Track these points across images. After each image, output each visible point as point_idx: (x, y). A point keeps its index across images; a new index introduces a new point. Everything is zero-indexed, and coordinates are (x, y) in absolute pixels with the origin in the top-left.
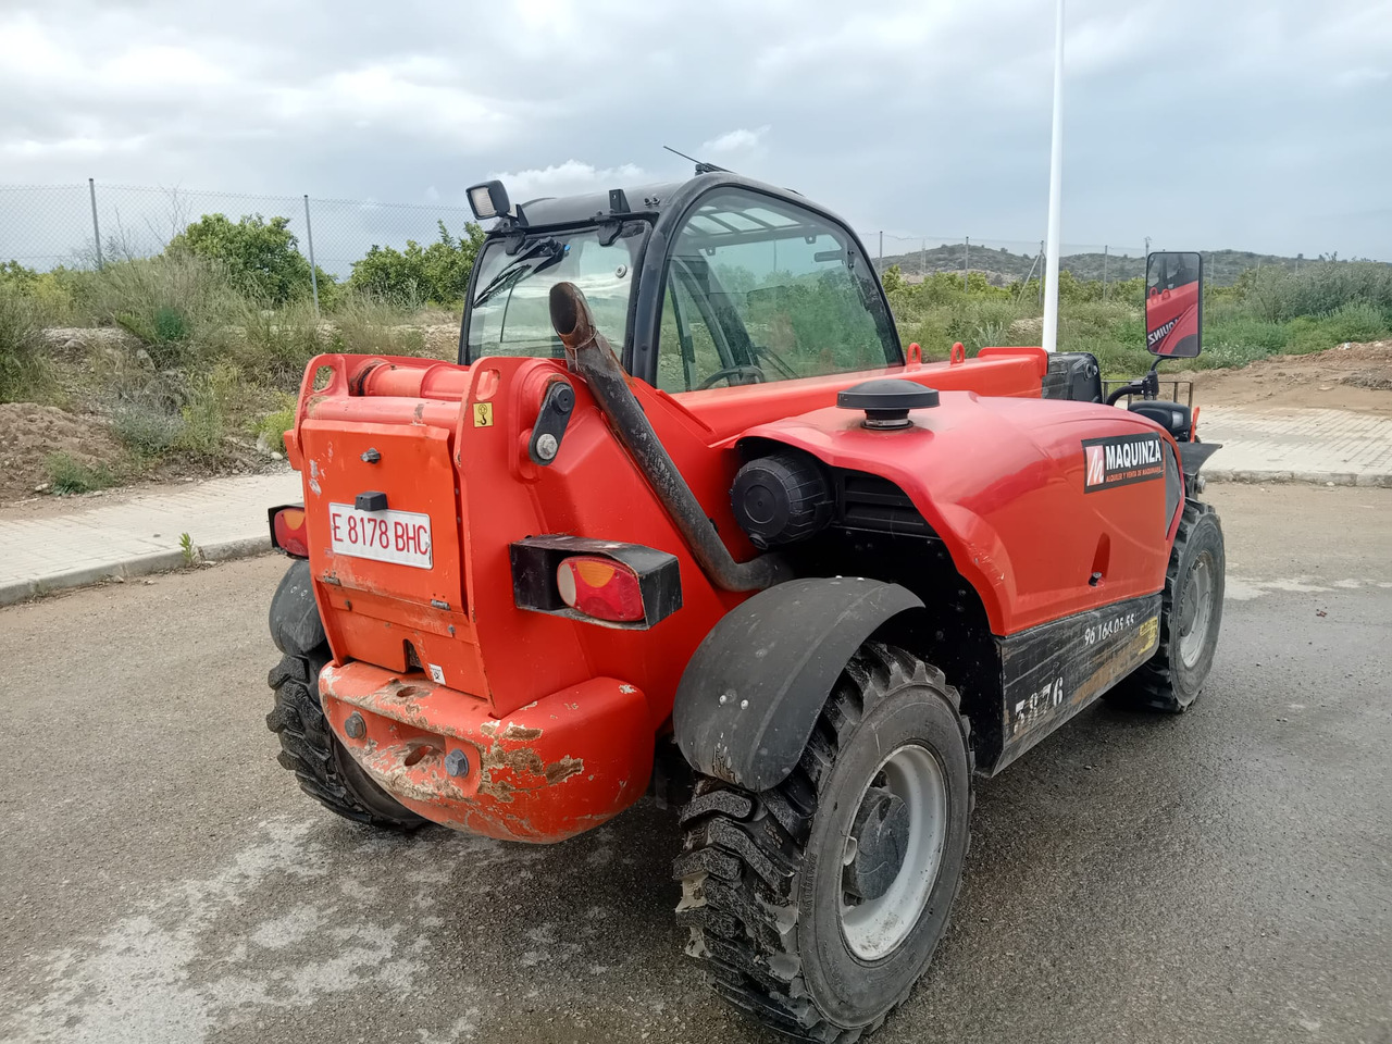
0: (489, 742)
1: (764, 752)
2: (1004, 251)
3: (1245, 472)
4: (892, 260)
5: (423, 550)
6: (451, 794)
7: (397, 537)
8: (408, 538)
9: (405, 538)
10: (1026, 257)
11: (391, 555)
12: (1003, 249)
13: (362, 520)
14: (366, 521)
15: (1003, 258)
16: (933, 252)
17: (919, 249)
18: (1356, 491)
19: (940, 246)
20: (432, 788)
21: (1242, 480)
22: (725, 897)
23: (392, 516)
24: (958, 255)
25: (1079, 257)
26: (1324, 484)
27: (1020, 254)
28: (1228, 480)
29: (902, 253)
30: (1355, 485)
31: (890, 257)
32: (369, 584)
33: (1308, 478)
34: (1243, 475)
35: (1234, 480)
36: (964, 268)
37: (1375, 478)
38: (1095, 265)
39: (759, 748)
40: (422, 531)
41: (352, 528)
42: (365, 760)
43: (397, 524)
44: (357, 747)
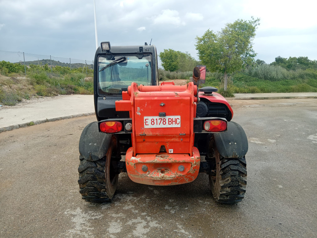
0: (193, 161)
1: (243, 150)
2: (59, 61)
4: (30, 62)
5: (178, 123)
6: (179, 175)
7: (169, 122)
8: (173, 121)
9: (172, 121)
10: (64, 63)
11: (167, 126)
12: (58, 61)
13: (157, 119)
14: (158, 119)
15: (59, 63)
16: (41, 61)
17: (38, 60)
19: (42, 59)
20: (174, 176)
22: (236, 178)
23: (167, 118)
24: (47, 62)
25: (76, 64)
27: (63, 62)
29: (33, 61)
31: (29, 61)
32: (157, 134)
36: (50, 65)
38: (80, 66)
39: (242, 150)
40: (178, 119)
41: (152, 122)
42: (148, 176)
43: (169, 119)
44: (144, 174)
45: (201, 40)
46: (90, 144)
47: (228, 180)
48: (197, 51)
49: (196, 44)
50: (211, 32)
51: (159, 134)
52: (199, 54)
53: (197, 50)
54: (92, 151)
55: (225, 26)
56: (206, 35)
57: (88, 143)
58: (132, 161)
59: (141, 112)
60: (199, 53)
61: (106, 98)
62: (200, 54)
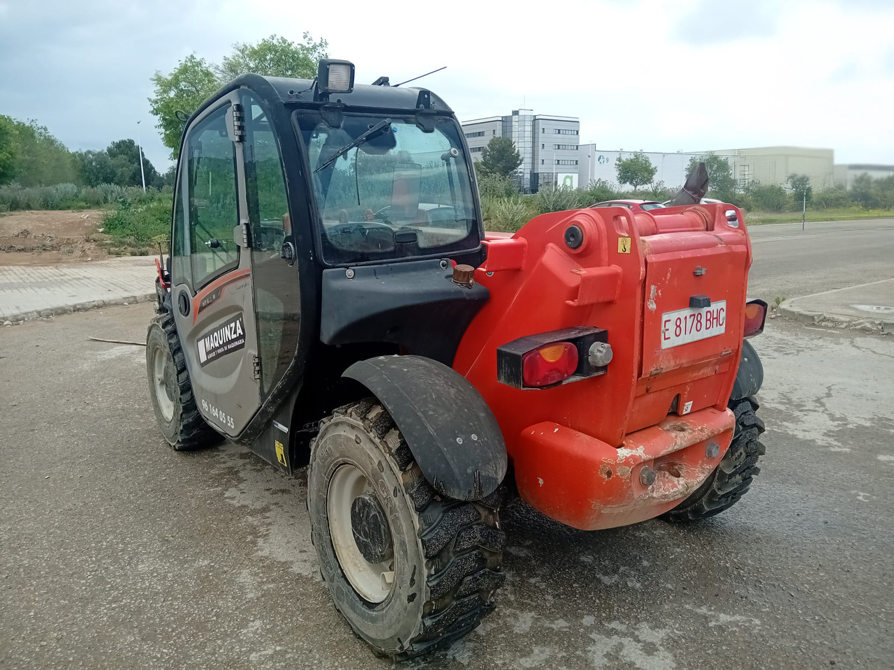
3: (78, 304)
5: (721, 322)
7: (707, 320)
9: (712, 320)
11: (703, 334)
13: (685, 318)
14: (688, 318)
18: (138, 306)
21: (79, 310)
23: (704, 309)
26: (122, 304)
28: (71, 311)
30: (137, 303)
32: (683, 361)
33: (113, 302)
34: (78, 307)
35: (74, 311)
37: (146, 296)
40: (722, 311)
41: (677, 326)
42: (655, 495)
43: (707, 312)
44: (642, 493)
45: (166, 85)
46: (459, 440)
47: (741, 453)
48: (157, 120)
49: (154, 97)
50: (199, 64)
51: (687, 363)
52: (164, 130)
53: (157, 114)
54: (478, 463)
55: (233, 50)
56: (184, 70)
57: (451, 440)
58: (627, 462)
59: (657, 300)
60: (161, 125)
61: (354, 270)
62: (166, 127)
